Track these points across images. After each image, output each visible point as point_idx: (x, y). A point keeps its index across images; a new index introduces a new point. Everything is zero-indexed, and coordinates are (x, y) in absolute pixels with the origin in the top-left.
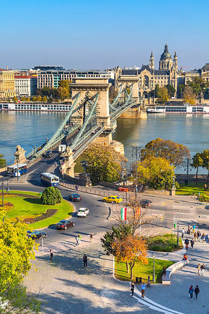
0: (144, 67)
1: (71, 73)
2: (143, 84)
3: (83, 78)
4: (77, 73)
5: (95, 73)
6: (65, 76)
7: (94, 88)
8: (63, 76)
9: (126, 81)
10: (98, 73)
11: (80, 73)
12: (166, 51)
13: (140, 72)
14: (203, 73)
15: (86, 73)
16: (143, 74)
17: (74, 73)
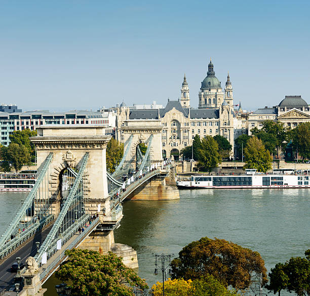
0: (172, 105)
1: (34, 117)
2: (169, 134)
3: (57, 125)
4: (45, 117)
5: (79, 117)
6: (23, 123)
7: (78, 144)
8: (18, 123)
9: (139, 130)
10: (84, 117)
11: (51, 117)
12: (211, 73)
13: (163, 113)
14: (280, 113)
15: (62, 117)
16: (169, 117)
17: (40, 117)
